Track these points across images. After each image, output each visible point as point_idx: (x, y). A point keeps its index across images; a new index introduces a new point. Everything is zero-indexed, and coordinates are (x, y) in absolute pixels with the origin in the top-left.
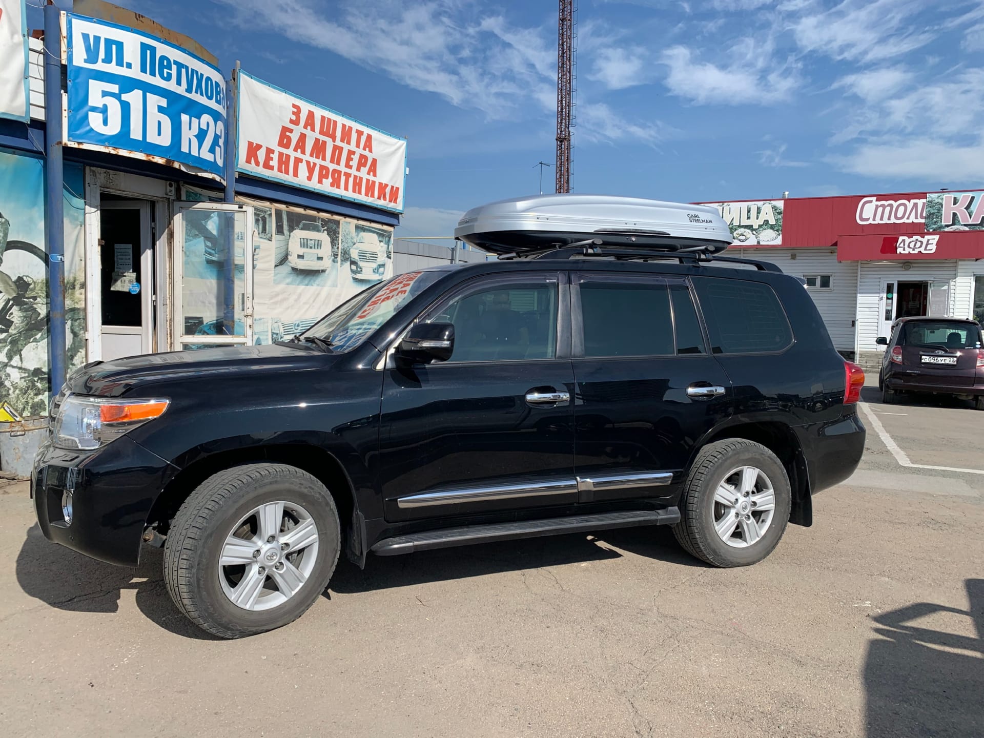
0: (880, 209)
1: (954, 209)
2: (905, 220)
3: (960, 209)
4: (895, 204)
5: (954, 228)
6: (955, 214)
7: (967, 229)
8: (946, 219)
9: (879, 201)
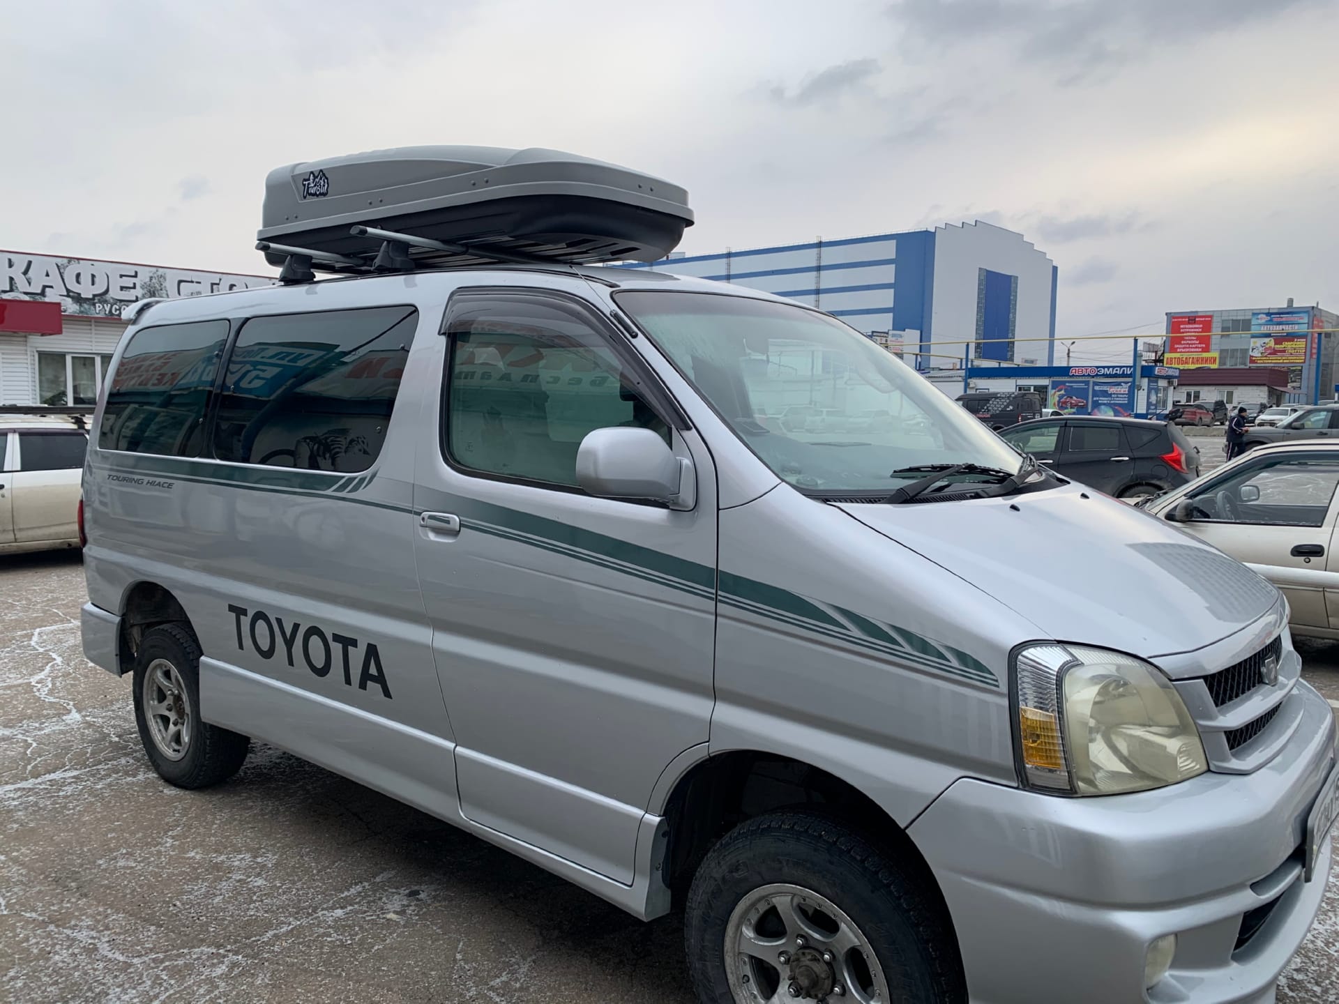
1: (10, 272)
3: (17, 273)
5: (13, 295)
6: (11, 279)
7: (27, 298)
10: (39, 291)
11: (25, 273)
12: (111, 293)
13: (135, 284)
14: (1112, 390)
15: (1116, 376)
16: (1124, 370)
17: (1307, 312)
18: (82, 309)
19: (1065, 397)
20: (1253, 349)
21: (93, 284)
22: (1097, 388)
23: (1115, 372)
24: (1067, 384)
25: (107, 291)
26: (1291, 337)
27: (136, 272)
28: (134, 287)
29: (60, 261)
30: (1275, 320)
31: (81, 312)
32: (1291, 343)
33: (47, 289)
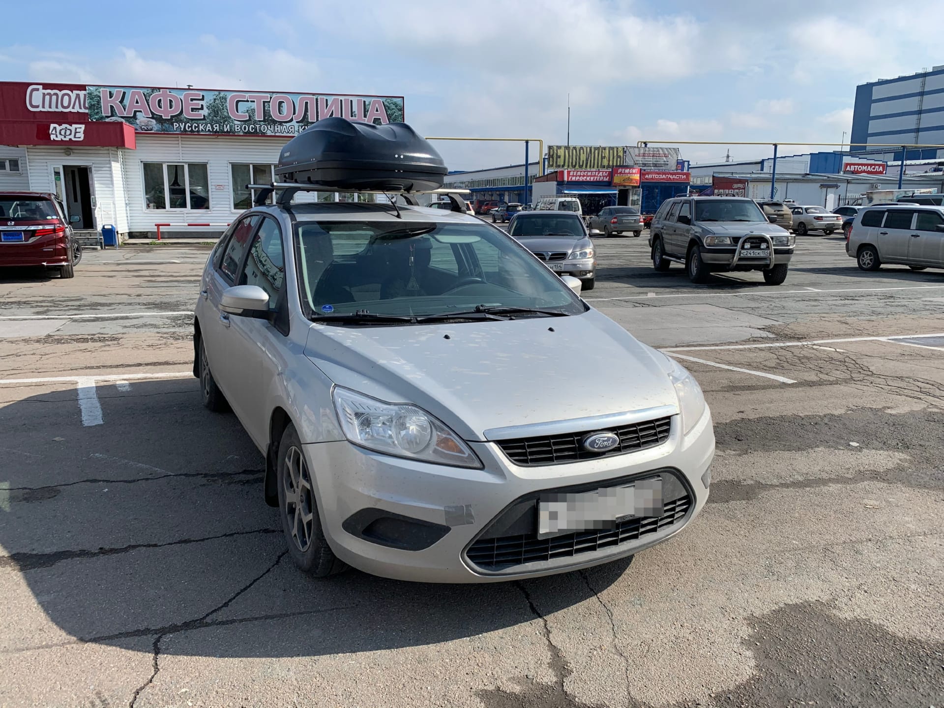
0: (47, 97)
1: (111, 102)
2: (70, 109)
3: (115, 102)
4: (60, 93)
5: (113, 119)
6: (112, 107)
7: (123, 121)
8: (105, 111)
9: (46, 89)
10: (132, 116)
11: (121, 102)
12: (184, 115)
13: (202, 105)
18: (164, 128)
21: (171, 108)
25: (182, 112)
27: (203, 96)
28: (202, 108)
29: (146, 91)
31: (164, 130)
33: (137, 113)
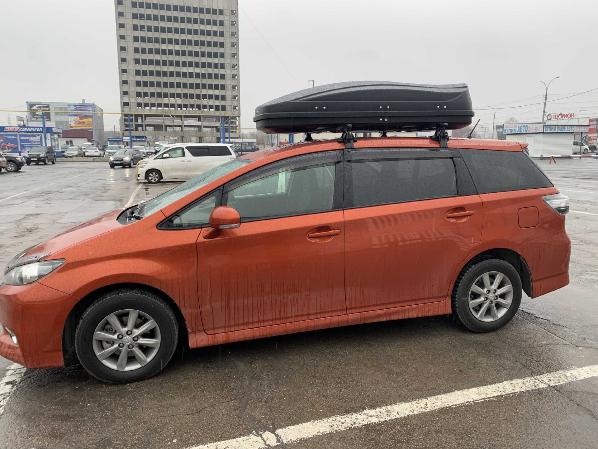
14: (31, 139)
15: (32, 132)
16: (36, 129)
17: (91, 106)
19: (4, 143)
20: (70, 121)
22: (22, 138)
23: (31, 130)
24: (4, 136)
26: (86, 117)
30: (78, 108)
32: (86, 119)
